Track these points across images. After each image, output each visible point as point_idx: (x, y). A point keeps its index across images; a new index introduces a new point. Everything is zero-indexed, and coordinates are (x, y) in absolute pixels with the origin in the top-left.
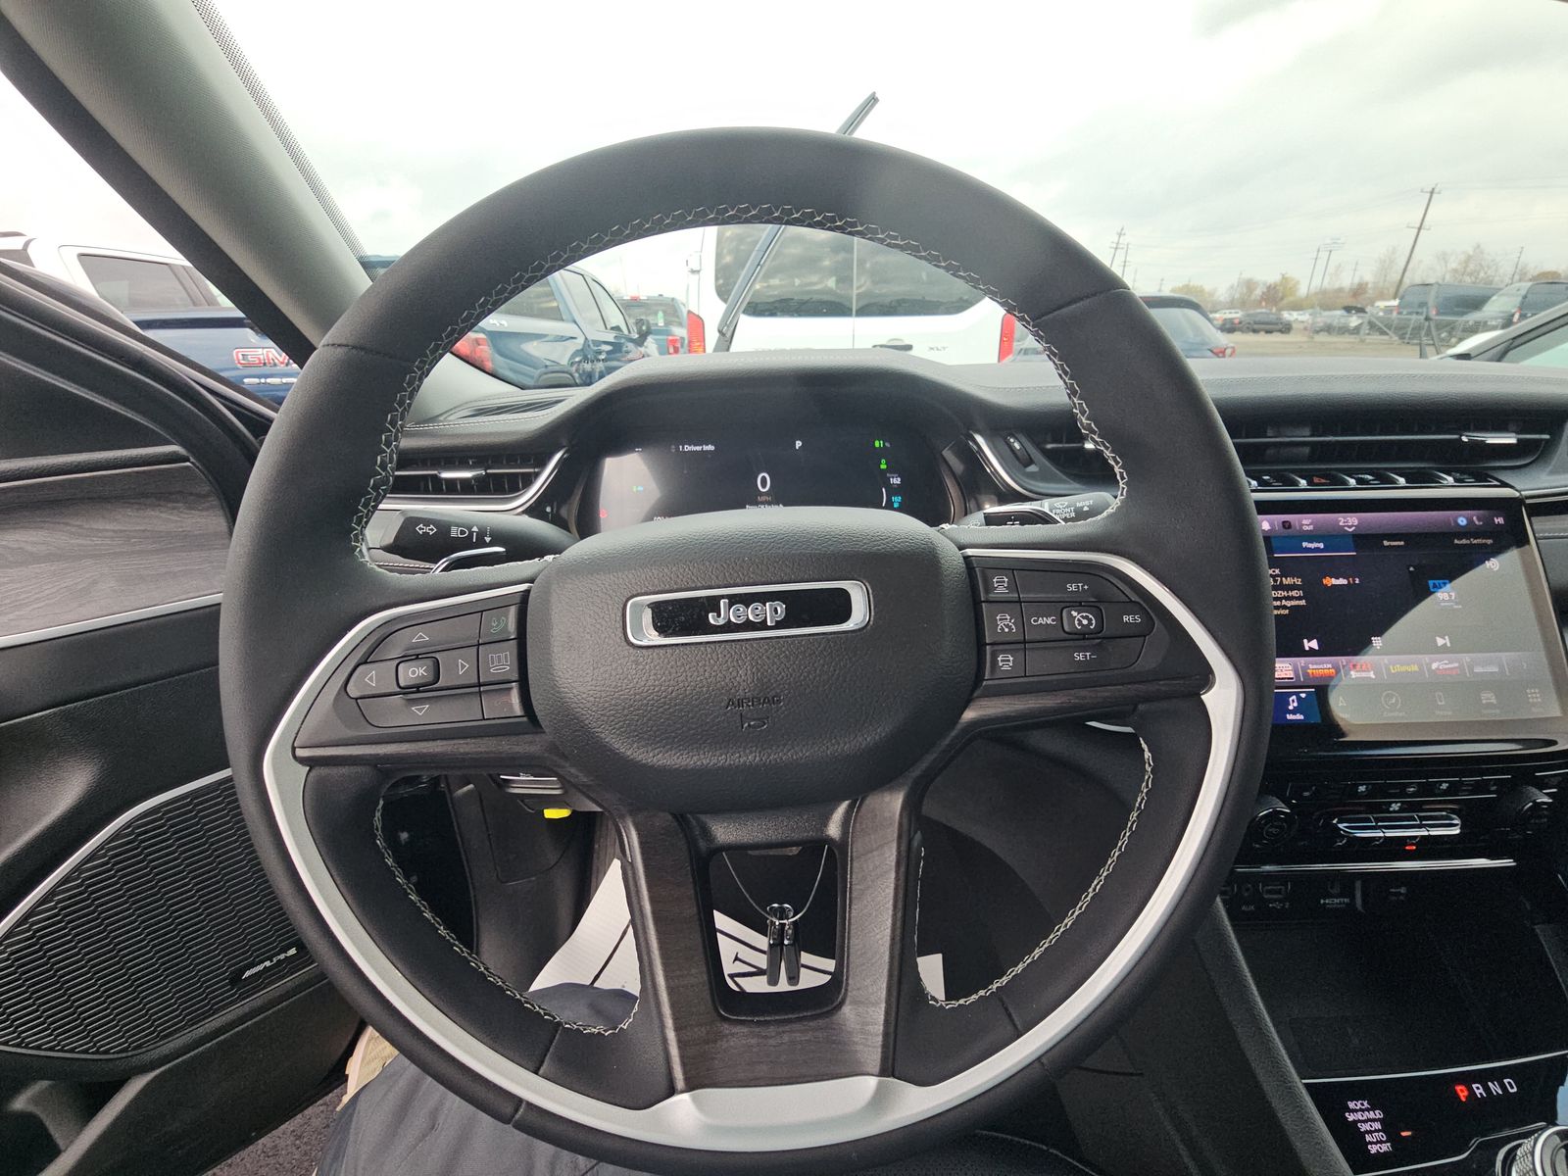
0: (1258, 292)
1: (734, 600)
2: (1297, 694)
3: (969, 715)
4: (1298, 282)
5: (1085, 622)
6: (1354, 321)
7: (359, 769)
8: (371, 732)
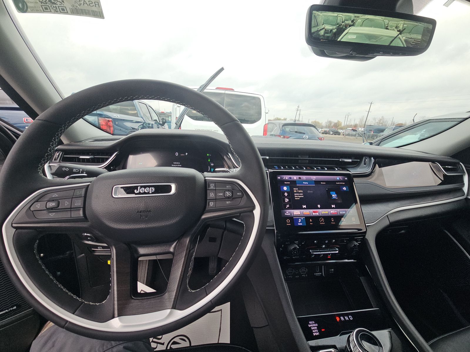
0: (332, 124)
1: (141, 187)
2: (301, 218)
3: (203, 217)
4: (342, 123)
5: (229, 194)
6: (354, 133)
7: (31, 230)
8: (37, 220)
